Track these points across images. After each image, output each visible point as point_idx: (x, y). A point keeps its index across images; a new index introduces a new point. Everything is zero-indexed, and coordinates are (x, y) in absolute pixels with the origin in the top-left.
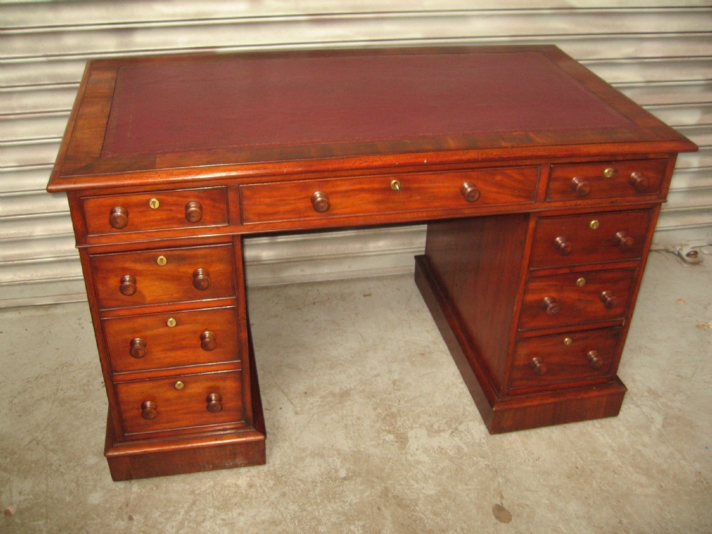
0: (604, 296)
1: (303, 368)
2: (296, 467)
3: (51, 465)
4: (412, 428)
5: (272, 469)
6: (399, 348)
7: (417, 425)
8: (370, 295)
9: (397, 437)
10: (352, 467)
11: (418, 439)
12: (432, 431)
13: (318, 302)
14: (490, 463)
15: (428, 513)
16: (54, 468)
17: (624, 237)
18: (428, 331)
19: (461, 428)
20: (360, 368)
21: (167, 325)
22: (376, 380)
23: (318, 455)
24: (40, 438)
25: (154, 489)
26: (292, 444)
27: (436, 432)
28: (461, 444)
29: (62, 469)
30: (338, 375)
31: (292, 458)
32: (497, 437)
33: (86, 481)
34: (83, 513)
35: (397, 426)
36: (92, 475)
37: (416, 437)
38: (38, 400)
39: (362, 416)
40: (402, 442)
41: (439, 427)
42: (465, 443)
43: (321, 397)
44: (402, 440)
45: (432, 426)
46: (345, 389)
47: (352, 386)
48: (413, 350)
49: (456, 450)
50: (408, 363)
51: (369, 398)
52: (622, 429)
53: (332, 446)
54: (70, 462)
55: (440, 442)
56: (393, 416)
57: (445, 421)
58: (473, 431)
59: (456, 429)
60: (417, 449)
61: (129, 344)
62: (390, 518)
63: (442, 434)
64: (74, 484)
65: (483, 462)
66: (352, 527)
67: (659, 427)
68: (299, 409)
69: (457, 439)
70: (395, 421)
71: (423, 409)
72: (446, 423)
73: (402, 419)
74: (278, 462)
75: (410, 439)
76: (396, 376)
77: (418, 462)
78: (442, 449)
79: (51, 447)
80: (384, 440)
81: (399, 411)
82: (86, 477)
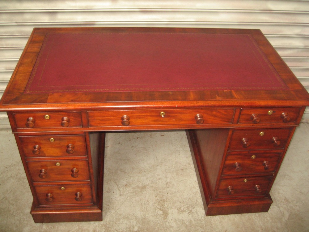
0: (265, 164)
1: (127, 172)
2: (116, 223)
3: (10, 211)
4: (171, 208)
5: (105, 223)
6: (172, 165)
7: (173, 207)
8: (164, 135)
9: (163, 212)
10: (141, 226)
11: (173, 214)
12: (180, 211)
13: (139, 137)
14: (203, 231)
16: (11, 213)
17: (277, 140)
18: (187, 157)
19: (194, 210)
20: (153, 174)
21: (56, 165)
22: (159, 181)
23: (127, 218)
24: (7, 197)
25: (52, 228)
26: (116, 211)
27: (181, 212)
28: (192, 219)
29: (14, 214)
30: (142, 177)
31: (115, 218)
32: (210, 217)
35: (164, 207)
36: (27, 218)
37: (172, 213)
38: (9, 177)
39: (149, 200)
40: (165, 215)
41: (183, 209)
42: (194, 219)
43: (133, 188)
45: (180, 208)
46: (144, 185)
47: (148, 184)
48: (179, 167)
49: (189, 222)
50: (175, 174)
51: (154, 190)
52: (269, 218)
53: (134, 214)
54: (18, 210)
55: (182, 217)
56: (164, 201)
57: (187, 206)
58: (199, 213)
59: (191, 211)
60: (171, 220)
61: (39, 172)
63: (184, 213)
64: (18, 222)
65: (200, 230)
67: (286, 219)
68: (122, 193)
69: (190, 216)
70: (164, 204)
71: (178, 199)
72: (187, 207)
73: (168, 203)
74: (108, 220)
75: (169, 214)
76: (168, 180)
77: (171, 227)
78: (183, 221)
79: (11, 202)
80: (157, 213)
81: (167, 199)
82: (24, 219)
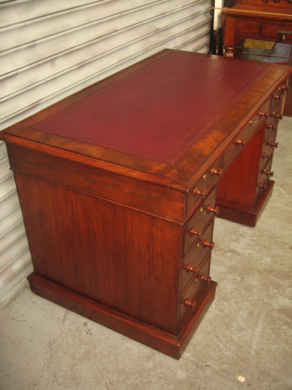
3: (137, 385)
4: (229, 245)
7: (229, 243)
9: (230, 252)
10: (237, 273)
11: (237, 247)
12: (236, 241)
15: (280, 267)
16: (140, 384)
19: (241, 233)
24: (108, 381)
28: (250, 238)
29: (146, 381)
33: (165, 373)
34: (188, 385)
37: (235, 247)
38: (71, 369)
41: (235, 238)
44: (233, 251)
45: (233, 240)
49: (252, 241)
54: (142, 375)
55: (244, 243)
57: (233, 235)
58: (246, 231)
60: (243, 251)
62: (275, 278)
63: (240, 240)
64: (162, 380)
65: (266, 238)
66: (272, 291)
69: (246, 238)
72: (235, 235)
75: (235, 249)
77: (251, 254)
78: (248, 244)
79: (121, 379)
80: (229, 256)
82: (161, 372)
